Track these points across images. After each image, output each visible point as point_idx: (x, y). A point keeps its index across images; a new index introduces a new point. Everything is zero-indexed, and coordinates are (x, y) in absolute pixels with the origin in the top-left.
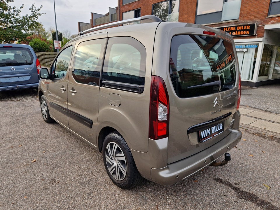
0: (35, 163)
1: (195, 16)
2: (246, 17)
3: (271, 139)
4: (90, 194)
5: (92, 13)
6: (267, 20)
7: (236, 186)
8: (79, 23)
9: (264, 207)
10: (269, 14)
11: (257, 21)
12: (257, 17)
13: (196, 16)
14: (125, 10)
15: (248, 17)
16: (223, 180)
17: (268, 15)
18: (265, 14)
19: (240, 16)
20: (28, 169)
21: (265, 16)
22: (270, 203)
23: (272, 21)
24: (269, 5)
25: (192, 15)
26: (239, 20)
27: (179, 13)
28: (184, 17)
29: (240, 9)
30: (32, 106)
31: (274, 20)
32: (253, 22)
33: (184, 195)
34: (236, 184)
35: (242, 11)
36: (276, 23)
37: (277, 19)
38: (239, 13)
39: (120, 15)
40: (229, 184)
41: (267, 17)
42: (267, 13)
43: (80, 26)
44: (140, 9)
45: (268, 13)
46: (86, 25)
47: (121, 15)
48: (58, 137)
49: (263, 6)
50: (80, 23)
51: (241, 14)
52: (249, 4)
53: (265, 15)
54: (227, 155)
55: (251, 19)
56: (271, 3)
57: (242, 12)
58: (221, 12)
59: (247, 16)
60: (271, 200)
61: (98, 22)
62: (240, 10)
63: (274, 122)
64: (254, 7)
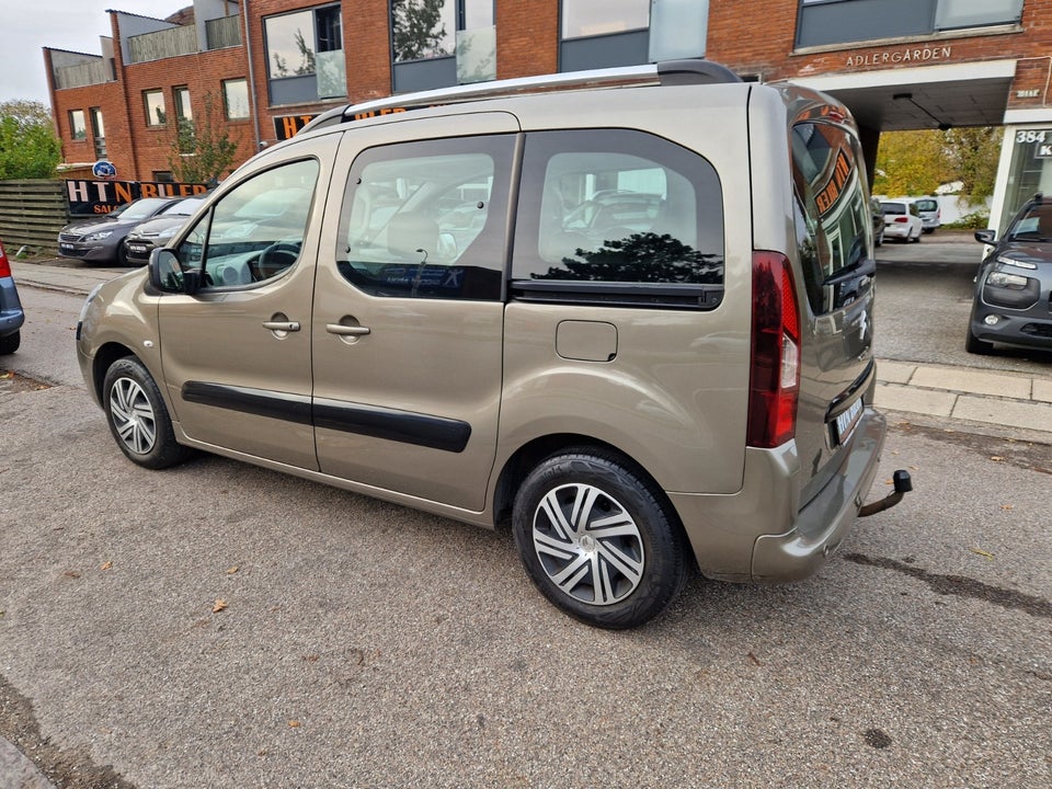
0: (228, 611)
1: (555, 41)
2: (727, 53)
3: (908, 431)
4: (520, 666)
5: (113, 13)
6: (792, 64)
7: (911, 565)
8: (48, 52)
9: (1010, 604)
10: (796, 43)
11: (764, 67)
12: (762, 54)
13: (560, 43)
14: (273, 8)
15: (734, 51)
16: (871, 556)
17: (794, 48)
18: (784, 42)
19: (709, 50)
20: (219, 635)
21: (785, 50)
22: (1017, 592)
23: (808, 67)
24: (797, 14)
25: (546, 36)
26: (705, 60)
27: (498, 30)
28: (518, 43)
29: (706, 25)
30: (14, 414)
31: (815, 65)
32: (749, 69)
33: (802, 613)
34: (907, 560)
35: (714, 32)
36: (822, 73)
37: (822, 60)
38: (705, 38)
39: (250, 25)
40: (895, 565)
41: (791, 54)
42: (792, 38)
43: (55, 64)
44: (339, 6)
45: (794, 41)
46: (83, 62)
47: (258, 27)
48: (245, 515)
49: (776, 15)
50: (53, 54)
51: (710, 40)
52: (734, 9)
53: (784, 46)
54: (902, 477)
55: (743, 60)
56: (802, 8)
57: (715, 34)
58: (646, 31)
59: (731, 49)
60: (1015, 584)
61: (144, 51)
62: (706, 29)
63: (888, 383)
64: (750, 18)
